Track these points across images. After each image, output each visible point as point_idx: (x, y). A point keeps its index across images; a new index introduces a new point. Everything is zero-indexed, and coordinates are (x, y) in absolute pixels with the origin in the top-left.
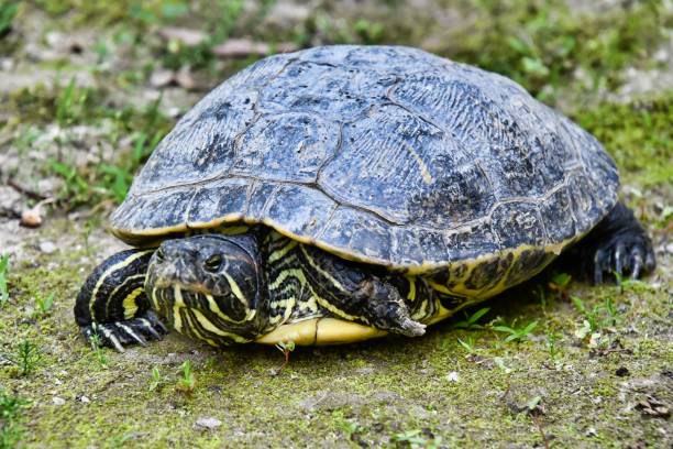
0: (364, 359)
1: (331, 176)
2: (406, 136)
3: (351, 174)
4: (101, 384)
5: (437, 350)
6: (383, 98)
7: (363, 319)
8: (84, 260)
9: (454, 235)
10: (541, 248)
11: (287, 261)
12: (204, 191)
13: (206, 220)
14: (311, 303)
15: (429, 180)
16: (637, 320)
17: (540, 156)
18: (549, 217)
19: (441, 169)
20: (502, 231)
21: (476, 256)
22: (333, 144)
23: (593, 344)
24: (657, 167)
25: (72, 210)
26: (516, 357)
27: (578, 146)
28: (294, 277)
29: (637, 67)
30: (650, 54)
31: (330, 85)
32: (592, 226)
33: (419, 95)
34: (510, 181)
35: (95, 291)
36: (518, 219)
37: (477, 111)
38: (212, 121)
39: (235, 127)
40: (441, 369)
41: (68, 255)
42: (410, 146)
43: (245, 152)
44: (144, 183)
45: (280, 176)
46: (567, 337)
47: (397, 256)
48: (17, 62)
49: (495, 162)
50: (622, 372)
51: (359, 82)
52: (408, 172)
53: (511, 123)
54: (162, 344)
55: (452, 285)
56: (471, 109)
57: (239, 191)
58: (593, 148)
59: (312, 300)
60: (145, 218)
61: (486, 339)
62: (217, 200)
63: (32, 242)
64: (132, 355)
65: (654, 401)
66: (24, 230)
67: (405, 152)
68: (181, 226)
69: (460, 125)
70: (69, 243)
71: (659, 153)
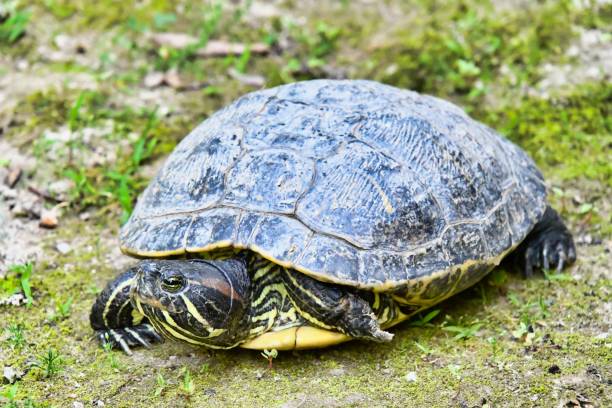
0: (335, 360)
1: (307, 207)
2: (370, 171)
3: (324, 205)
4: (113, 388)
5: (397, 350)
6: (349, 136)
7: (340, 328)
8: (95, 261)
9: (411, 256)
10: (484, 262)
11: (270, 277)
12: (199, 219)
13: (201, 245)
14: (291, 313)
15: (390, 209)
16: (564, 313)
17: (482, 180)
18: (491, 234)
19: (400, 200)
20: (451, 250)
21: (430, 273)
22: (308, 178)
23: (528, 342)
24: (573, 161)
25: (83, 211)
26: (464, 355)
27: (512, 163)
28: (276, 291)
29: (553, 63)
30: (563, 51)
31: (304, 123)
32: (525, 235)
33: (380, 132)
34: (457, 206)
35: (108, 304)
36: (465, 239)
37: (429, 145)
38: (204, 155)
39: (224, 161)
40: (401, 369)
41: (81, 256)
42: (373, 179)
43: (234, 185)
44: (147, 207)
45: (264, 207)
46: (505, 331)
47: (365, 277)
48: (31, 64)
49: (445, 190)
50: (554, 370)
51: (329, 120)
52: (372, 203)
53: (457, 154)
54: (164, 346)
55: (410, 297)
56: (424, 143)
57: (229, 221)
58: (524, 164)
59: (292, 310)
60: (149, 241)
61: (438, 336)
62: (211, 228)
63: (51, 243)
64: (139, 357)
65: (582, 399)
66: (43, 231)
67: (369, 186)
68: (180, 251)
69: (415, 158)
70: (81, 244)
71: (574, 147)
